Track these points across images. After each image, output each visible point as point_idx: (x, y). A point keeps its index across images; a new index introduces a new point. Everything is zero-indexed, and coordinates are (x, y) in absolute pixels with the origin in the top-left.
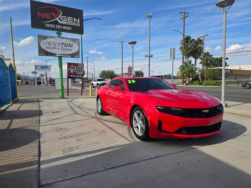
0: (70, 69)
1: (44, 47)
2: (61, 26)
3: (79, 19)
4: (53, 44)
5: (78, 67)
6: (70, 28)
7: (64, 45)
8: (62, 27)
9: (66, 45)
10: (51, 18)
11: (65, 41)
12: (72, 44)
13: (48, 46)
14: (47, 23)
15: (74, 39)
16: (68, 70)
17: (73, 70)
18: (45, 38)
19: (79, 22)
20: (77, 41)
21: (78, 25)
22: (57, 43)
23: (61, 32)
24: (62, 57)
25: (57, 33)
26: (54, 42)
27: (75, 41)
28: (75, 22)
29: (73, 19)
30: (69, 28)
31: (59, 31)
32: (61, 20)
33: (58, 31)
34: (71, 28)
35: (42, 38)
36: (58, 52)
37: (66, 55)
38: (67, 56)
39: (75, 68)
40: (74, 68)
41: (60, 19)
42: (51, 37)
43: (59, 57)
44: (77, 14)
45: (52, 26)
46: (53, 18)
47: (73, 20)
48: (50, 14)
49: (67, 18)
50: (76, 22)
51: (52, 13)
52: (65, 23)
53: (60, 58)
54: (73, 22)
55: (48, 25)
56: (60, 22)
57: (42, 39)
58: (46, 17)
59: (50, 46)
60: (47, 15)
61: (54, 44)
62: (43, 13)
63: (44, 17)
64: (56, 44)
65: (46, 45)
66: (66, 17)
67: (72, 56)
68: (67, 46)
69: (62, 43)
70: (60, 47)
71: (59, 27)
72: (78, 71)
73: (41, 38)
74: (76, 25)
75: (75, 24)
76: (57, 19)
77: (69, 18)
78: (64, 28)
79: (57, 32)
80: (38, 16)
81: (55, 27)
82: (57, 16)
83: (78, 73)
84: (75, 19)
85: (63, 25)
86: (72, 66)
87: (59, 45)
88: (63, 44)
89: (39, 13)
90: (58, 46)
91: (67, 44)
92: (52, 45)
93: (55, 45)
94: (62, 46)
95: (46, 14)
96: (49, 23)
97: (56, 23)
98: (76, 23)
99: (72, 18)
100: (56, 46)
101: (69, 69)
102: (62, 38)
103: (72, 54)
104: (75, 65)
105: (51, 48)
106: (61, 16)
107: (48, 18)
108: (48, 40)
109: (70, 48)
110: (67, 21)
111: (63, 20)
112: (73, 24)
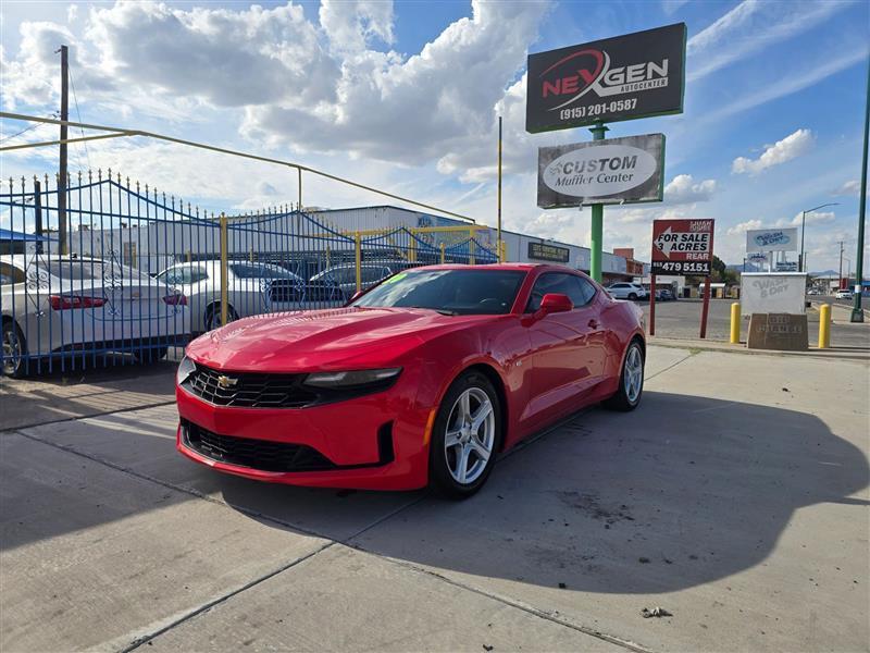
0: (662, 241)
1: (551, 184)
2: (604, 106)
3: (665, 62)
4: (577, 167)
5: (689, 234)
6: (632, 103)
7: (607, 163)
8: (608, 106)
9: (615, 164)
10: (576, 89)
11: (611, 152)
12: (635, 157)
13: (562, 176)
14: (564, 108)
15: (643, 137)
16: (654, 246)
17: (671, 243)
18: (556, 153)
19: (664, 72)
20: (653, 143)
21: (663, 82)
22: (587, 164)
23: (604, 125)
24: (601, 205)
26: (578, 163)
27: (646, 143)
28: (650, 75)
29: (646, 68)
30: (627, 105)
31: (599, 124)
32: (605, 86)
33: (595, 123)
34: (635, 100)
35: (549, 156)
38: (613, 200)
39: (680, 238)
40: (675, 238)
41: (602, 82)
42: (572, 148)
43: (593, 205)
45: (578, 112)
46: (582, 84)
47: (645, 73)
48: (577, 78)
49: (625, 72)
50: (656, 76)
51: (580, 71)
52: (617, 91)
53: (598, 210)
54: (645, 79)
55: (566, 114)
56: (602, 92)
57: (547, 159)
58: (564, 91)
59: (569, 177)
60: (567, 84)
61: (580, 169)
62: (558, 81)
63: (558, 93)
64: (583, 167)
65: (557, 176)
66: (621, 69)
67: (633, 197)
68: (616, 168)
69: (601, 161)
70: (596, 173)
71: (597, 109)
72: (688, 247)
74: (657, 84)
75: (650, 85)
76: (596, 86)
77: (630, 69)
78: (613, 107)
79: (594, 126)
80: (545, 95)
81: (587, 111)
82: (594, 76)
83: (688, 257)
84: (652, 66)
85: (608, 100)
86: (668, 231)
87: (592, 168)
88: (604, 161)
89: (546, 85)
90: (589, 171)
91: (618, 159)
92: (573, 172)
93: (582, 171)
94: (602, 170)
95: (565, 81)
96: (570, 107)
97: (593, 98)
98: (653, 78)
99: (643, 66)
100: (585, 173)
101: (657, 242)
102: (606, 143)
103: (632, 191)
104: (682, 225)
105: (571, 182)
106: (605, 74)
107: (570, 91)
108: (563, 159)
109: (627, 171)
110: (625, 83)
111: (611, 82)
112: (645, 86)
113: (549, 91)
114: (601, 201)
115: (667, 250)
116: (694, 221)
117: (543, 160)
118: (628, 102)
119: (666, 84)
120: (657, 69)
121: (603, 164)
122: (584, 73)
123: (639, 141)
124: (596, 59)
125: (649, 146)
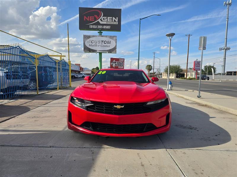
0: (113, 63)
1: (87, 45)
2: (102, 26)
3: (117, 18)
4: (95, 42)
5: (119, 62)
6: (109, 27)
7: (103, 42)
8: (103, 26)
9: (105, 42)
10: (94, 20)
11: (104, 39)
12: (110, 41)
13: (91, 44)
14: (91, 25)
15: (112, 36)
16: (111, 65)
17: (115, 64)
18: (89, 37)
19: (117, 20)
20: (115, 38)
21: (117, 23)
22: (98, 41)
23: (102, 31)
24: (101, 53)
25: (98, 32)
27: (113, 38)
28: (113, 21)
29: (112, 18)
30: (108, 27)
31: (101, 31)
32: (102, 21)
33: (99, 30)
34: (110, 26)
35: (87, 37)
36: (98, 49)
37: (105, 51)
38: (105, 52)
39: (117, 63)
40: (116, 63)
41: (101, 20)
42: (93, 36)
43: (99, 53)
44: (116, 13)
45: (95, 27)
46: (96, 19)
47: (112, 20)
48: (94, 17)
49: (107, 18)
50: (115, 21)
52: (105, 23)
53: (100, 54)
54: (112, 21)
55: (91, 27)
56: (101, 23)
57: (86, 38)
58: (90, 20)
59: (93, 44)
60: (91, 18)
61: (96, 42)
62: (88, 17)
63: (88, 20)
64: (97, 42)
65: (89, 43)
66: (106, 17)
67: (110, 51)
69: (101, 41)
70: (101, 44)
71: (100, 27)
72: (119, 65)
73: (86, 37)
74: (115, 23)
75: (113, 23)
76: (99, 20)
77: (108, 18)
78: (104, 27)
79: (99, 31)
80: (85, 20)
81: (97, 27)
82: (99, 17)
83: (119, 67)
84: (114, 18)
85: (103, 25)
86: (114, 61)
87: (99, 43)
88: (102, 41)
89: (85, 17)
90: (98, 43)
91: (106, 41)
92: (94, 43)
94: (102, 43)
95: (90, 17)
96: (93, 25)
97: (98, 23)
98: (114, 21)
99: (111, 18)
100: (97, 44)
101: (111, 63)
102: (102, 36)
103: (110, 50)
104: (117, 60)
105: (93, 46)
106: (102, 17)
107: (92, 20)
108: (91, 39)
109: (108, 45)
110: (107, 21)
111: (104, 20)
112: (112, 23)
113: (86, 19)
114: (102, 52)
115: (114, 66)
116: (120, 59)
117: (85, 38)
118: (108, 26)
119: (117, 24)
120: (115, 19)
121: (102, 42)
122: (96, 16)
123: (111, 37)
124: (99, 13)
125: (114, 39)
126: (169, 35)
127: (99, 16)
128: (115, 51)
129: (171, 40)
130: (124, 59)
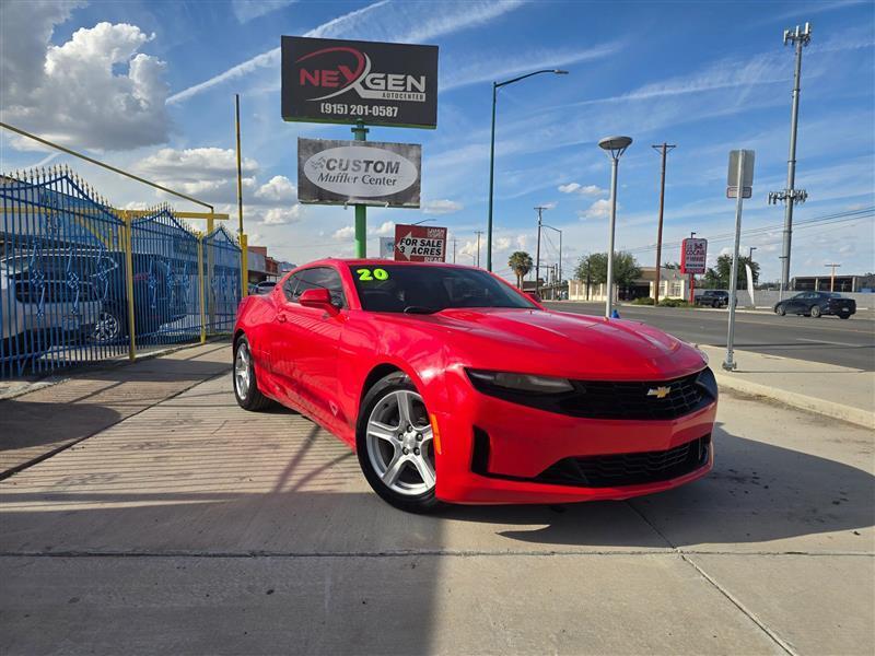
0: (404, 244)
1: (313, 178)
2: (366, 107)
3: (423, 79)
4: (341, 165)
5: (427, 240)
6: (393, 111)
7: (372, 165)
8: (370, 108)
9: (379, 167)
10: (336, 85)
11: (375, 154)
12: (397, 164)
13: (325, 171)
14: (325, 101)
15: (405, 145)
16: (397, 249)
17: (411, 247)
18: (318, 147)
19: (422, 87)
20: (413, 153)
21: (421, 97)
22: (351, 164)
23: (365, 127)
24: (364, 206)
25: (353, 130)
26: (341, 160)
27: (407, 152)
28: (409, 88)
29: (405, 79)
30: (389, 112)
31: (361, 124)
32: (366, 88)
33: (358, 123)
34: (396, 109)
35: (310, 148)
36: (353, 190)
37: (378, 200)
38: (378, 202)
39: (419, 243)
40: (415, 242)
41: (363, 83)
42: (335, 144)
43: (356, 205)
45: (340, 109)
46: (343, 82)
47: (405, 85)
48: (336, 73)
49: (386, 78)
50: (414, 89)
51: (340, 67)
52: (378, 95)
53: (361, 209)
54: (405, 90)
55: (327, 108)
56: (364, 94)
57: (308, 151)
58: (325, 84)
59: (332, 173)
60: (327, 77)
61: (344, 166)
62: (317, 72)
63: (317, 84)
64: (347, 165)
65: (319, 170)
66: (382, 76)
67: (397, 200)
68: (380, 171)
69: (365, 162)
70: (361, 174)
71: (359, 110)
72: (426, 251)
73: (307, 147)
74: (416, 97)
75: (409, 97)
76: (357, 85)
77: (390, 77)
78: (376, 111)
79: (355, 126)
80: (303, 82)
81: (350, 110)
84: (410, 79)
85: (371, 103)
86: (409, 236)
87: (356, 168)
88: (368, 163)
89: (304, 73)
90: (353, 170)
91: (382, 163)
92: (337, 169)
93: (346, 169)
94: (366, 171)
95: (325, 73)
96: (332, 101)
97: (353, 98)
98: (412, 91)
99: (402, 77)
100: (349, 171)
101: (399, 245)
102: (369, 145)
103: (396, 195)
104: (420, 231)
105: (334, 179)
106: (367, 75)
107: (331, 85)
108: (326, 154)
109: (390, 176)
110: (386, 89)
111: (373, 86)
112: (405, 97)
113: (307, 80)
114: (367, 202)
115: (408, 253)
116: (430, 228)
117: (304, 152)
118: (390, 109)
119: (424, 100)
120: (416, 83)
121: (368, 166)
122: (345, 70)
123: (401, 149)
125: (411, 155)
126: (608, 145)
127: (356, 69)
128: (413, 198)
129: (617, 161)
130: (445, 230)
